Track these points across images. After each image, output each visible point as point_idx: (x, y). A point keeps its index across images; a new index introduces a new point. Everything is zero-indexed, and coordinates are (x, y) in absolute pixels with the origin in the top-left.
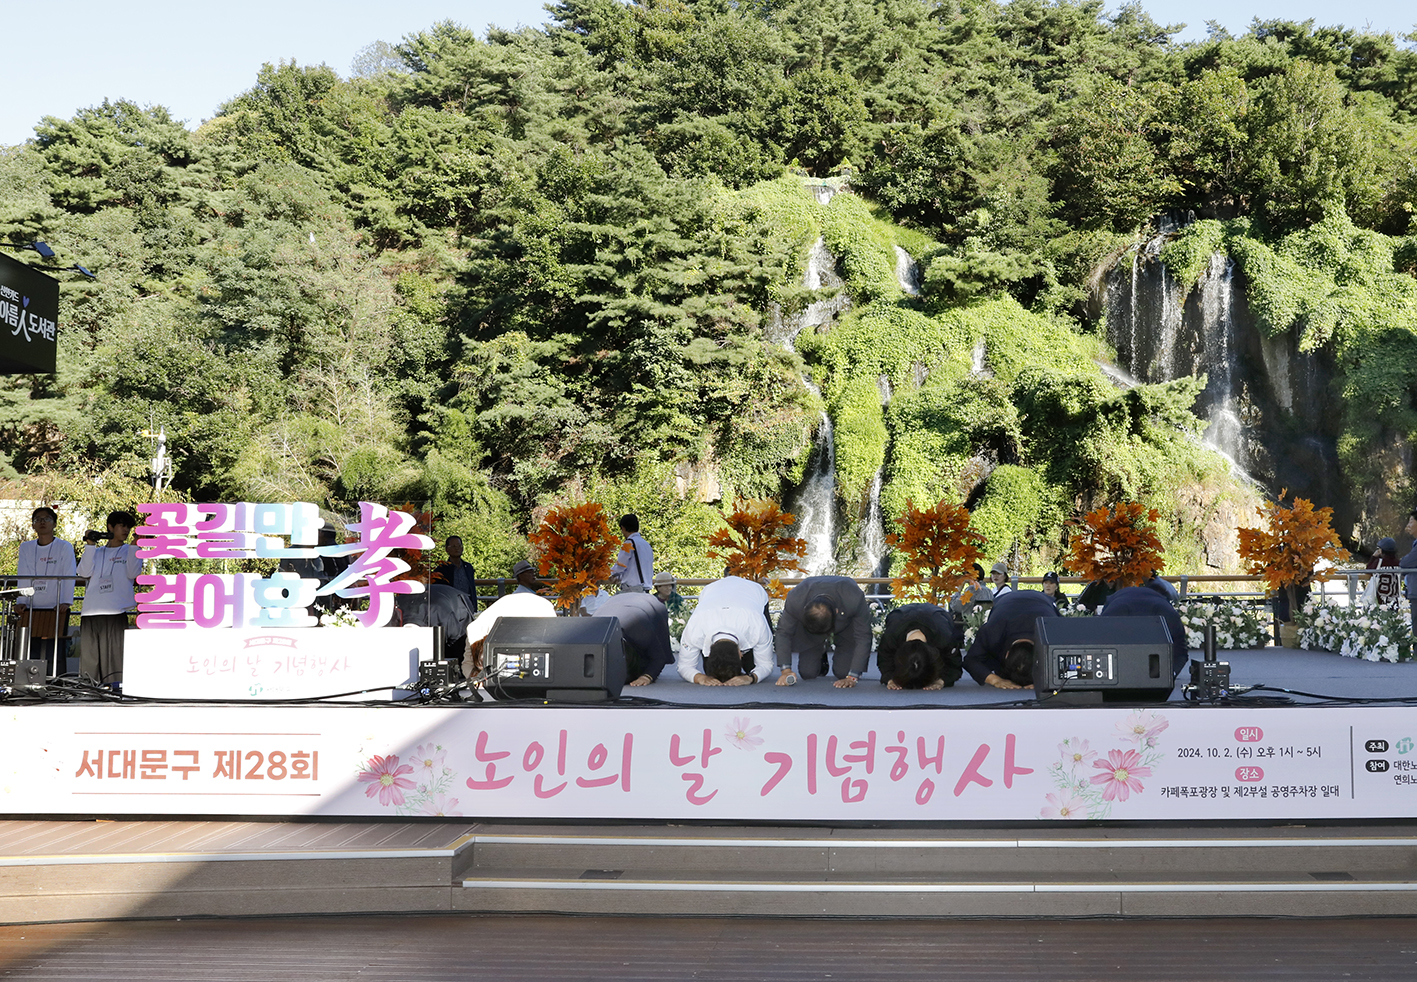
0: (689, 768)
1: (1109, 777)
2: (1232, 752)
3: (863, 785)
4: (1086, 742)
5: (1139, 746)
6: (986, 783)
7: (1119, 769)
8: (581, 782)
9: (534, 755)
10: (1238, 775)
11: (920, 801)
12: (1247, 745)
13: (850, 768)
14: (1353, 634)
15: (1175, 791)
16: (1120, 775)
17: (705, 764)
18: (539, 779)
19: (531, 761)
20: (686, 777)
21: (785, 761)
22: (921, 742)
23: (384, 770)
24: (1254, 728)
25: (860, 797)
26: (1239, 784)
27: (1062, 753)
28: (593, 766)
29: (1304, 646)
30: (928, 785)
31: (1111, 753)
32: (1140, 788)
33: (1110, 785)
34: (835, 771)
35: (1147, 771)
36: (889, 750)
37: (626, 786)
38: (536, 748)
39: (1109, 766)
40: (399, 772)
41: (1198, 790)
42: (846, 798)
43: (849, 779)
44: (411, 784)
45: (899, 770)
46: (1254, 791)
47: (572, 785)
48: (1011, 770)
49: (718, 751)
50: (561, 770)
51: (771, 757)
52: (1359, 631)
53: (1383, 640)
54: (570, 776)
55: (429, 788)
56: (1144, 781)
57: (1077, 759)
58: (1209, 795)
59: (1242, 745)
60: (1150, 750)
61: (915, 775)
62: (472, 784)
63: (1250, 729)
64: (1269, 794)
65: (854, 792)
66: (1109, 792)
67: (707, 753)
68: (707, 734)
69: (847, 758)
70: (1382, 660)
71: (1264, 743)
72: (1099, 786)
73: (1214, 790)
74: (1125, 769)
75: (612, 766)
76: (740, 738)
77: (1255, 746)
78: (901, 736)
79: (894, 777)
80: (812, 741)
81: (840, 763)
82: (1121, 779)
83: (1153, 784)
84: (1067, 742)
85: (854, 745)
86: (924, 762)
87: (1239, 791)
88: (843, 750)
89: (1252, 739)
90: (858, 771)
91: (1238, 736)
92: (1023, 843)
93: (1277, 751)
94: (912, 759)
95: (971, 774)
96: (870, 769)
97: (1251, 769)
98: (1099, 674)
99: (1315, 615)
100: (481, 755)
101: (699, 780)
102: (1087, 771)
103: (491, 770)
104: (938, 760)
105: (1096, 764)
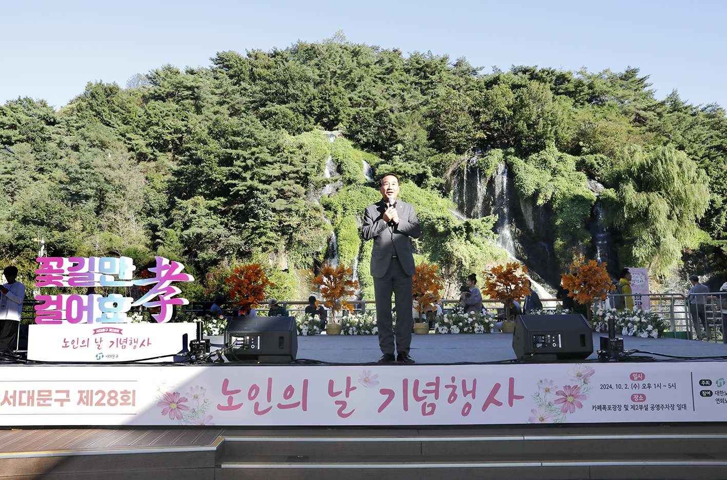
0: (338, 398)
1: (564, 400)
2: (629, 386)
3: (433, 406)
4: (552, 381)
5: (579, 383)
6: (499, 404)
7: (570, 396)
8: (280, 406)
9: (254, 392)
10: (633, 398)
11: (464, 414)
12: (637, 382)
13: (426, 397)
14: (629, 325)
15: (599, 407)
16: (570, 399)
17: (347, 396)
18: (257, 405)
19: (253, 395)
20: (337, 403)
21: (391, 394)
22: (464, 382)
23: (172, 400)
24: (640, 373)
25: (432, 413)
26: (633, 403)
27: (539, 387)
28: (286, 397)
29: (598, 330)
30: (468, 405)
31: (565, 387)
32: (581, 406)
33: (564, 405)
34: (418, 399)
35: (584, 397)
36: (447, 387)
37: (305, 408)
38: (255, 388)
39: (564, 394)
40: (180, 401)
41: (612, 407)
42: (424, 413)
43: (426, 403)
44: (187, 408)
45: (452, 398)
46: (641, 407)
47: (275, 408)
48: (512, 397)
49: (354, 388)
50: (269, 399)
51: (383, 392)
52: (634, 323)
53: (650, 327)
54: (274, 402)
55: (196, 410)
56: (583, 402)
57: (547, 391)
58: (617, 409)
59: (634, 382)
60: (585, 385)
61: (461, 400)
62: (220, 408)
63: (638, 373)
64: (649, 409)
65: (428, 410)
66: (565, 407)
67: (349, 389)
68: (349, 379)
69: (424, 391)
70: (649, 337)
71: (645, 381)
72: (559, 405)
73: (620, 407)
74: (573, 396)
75: (297, 397)
76: (366, 381)
77: (641, 383)
78: (453, 379)
79: (450, 402)
80: (405, 382)
81: (420, 394)
82: (570, 401)
83: (587, 404)
84: (541, 382)
85: (428, 385)
86: (465, 393)
87: (633, 407)
88: (422, 387)
89: (639, 379)
90: (431, 398)
91: (632, 377)
92: (526, 438)
93: (652, 386)
94: (459, 391)
95: (491, 399)
96: (437, 397)
97: (639, 395)
98: (554, 345)
99: (604, 316)
100: (225, 392)
101: (344, 404)
102: (552, 397)
103: (230, 400)
104: (473, 392)
105: (557, 393)
